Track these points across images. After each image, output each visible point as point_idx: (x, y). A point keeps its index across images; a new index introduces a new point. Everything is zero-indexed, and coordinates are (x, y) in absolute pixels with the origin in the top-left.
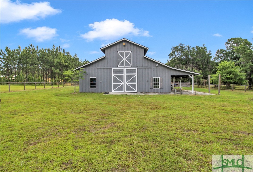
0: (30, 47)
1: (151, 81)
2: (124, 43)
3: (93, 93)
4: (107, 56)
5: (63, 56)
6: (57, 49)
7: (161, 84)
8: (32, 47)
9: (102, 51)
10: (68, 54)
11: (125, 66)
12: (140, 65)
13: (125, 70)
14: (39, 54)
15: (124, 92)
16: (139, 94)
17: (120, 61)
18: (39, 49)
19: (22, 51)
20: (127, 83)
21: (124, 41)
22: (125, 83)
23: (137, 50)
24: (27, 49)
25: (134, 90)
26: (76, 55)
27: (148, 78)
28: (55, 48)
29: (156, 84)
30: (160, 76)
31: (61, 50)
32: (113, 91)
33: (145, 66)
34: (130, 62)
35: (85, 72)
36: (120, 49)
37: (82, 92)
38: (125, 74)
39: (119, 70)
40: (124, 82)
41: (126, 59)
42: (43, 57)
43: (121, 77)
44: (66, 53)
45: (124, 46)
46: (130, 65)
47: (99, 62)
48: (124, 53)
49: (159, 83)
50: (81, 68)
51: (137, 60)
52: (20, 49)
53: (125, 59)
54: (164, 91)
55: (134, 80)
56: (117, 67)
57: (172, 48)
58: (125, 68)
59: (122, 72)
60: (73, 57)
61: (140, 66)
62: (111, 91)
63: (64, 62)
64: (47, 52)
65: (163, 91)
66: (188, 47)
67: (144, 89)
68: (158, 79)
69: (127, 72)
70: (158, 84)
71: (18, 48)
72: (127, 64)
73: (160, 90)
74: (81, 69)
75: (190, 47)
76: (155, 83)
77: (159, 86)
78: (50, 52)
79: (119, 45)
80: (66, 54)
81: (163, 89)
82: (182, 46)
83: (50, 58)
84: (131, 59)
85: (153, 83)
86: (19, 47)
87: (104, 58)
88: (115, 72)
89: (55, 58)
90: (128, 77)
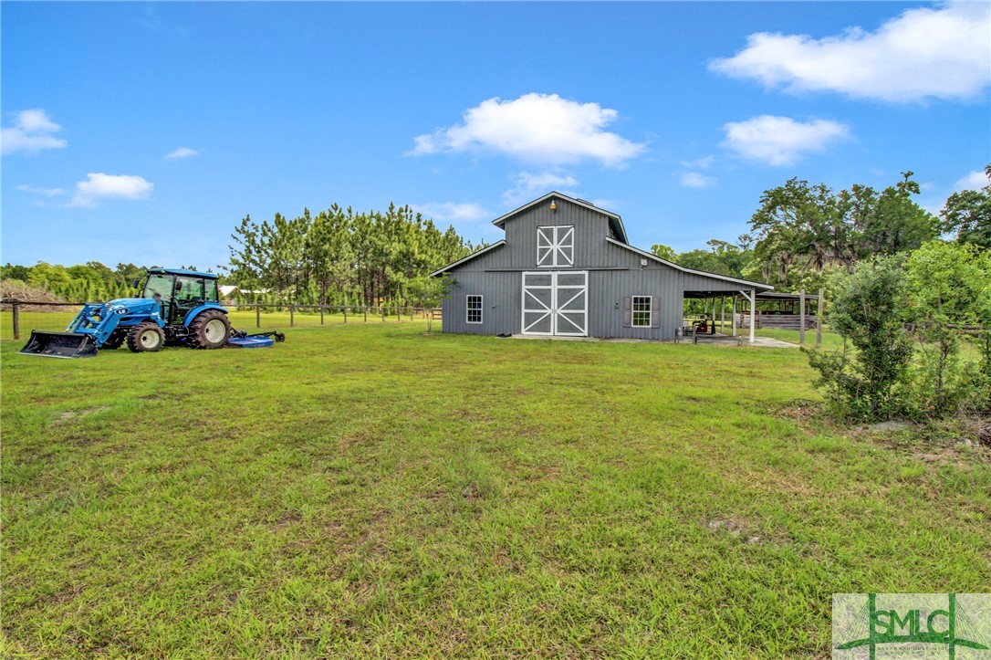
0: (333, 211)
1: (627, 305)
2: (553, 205)
3: (474, 334)
4: (509, 241)
5: (414, 235)
6: (399, 214)
7: (656, 314)
8: (338, 211)
9: (499, 226)
10: (429, 228)
11: (555, 264)
12: (597, 261)
13: (556, 276)
14: (354, 230)
15: (551, 333)
16: (591, 339)
17: (543, 252)
18: (354, 215)
19: (313, 222)
20: (560, 311)
21: (554, 198)
22: (554, 311)
23: (590, 220)
24: (325, 217)
25: (578, 331)
26: (451, 230)
27: (618, 299)
28: (396, 210)
29: (641, 315)
30: (653, 291)
31: (411, 216)
32: (523, 330)
33: (610, 265)
34: (569, 255)
35: (455, 283)
36: (543, 219)
37: (449, 331)
38: (554, 287)
39: (538, 277)
40: (552, 307)
41: (559, 247)
42: (364, 238)
43: (545, 296)
44: (424, 224)
45: (555, 211)
46: (569, 263)
47: (490, 256)
48: (555, 229)
49: (650, 312)
50: (445, 271)
51: (589, 247)
52: (308, 218)
53: (555, 247)
54: (663, 335)
55: (578, 304)
56: (535, 268)
57: (763, 195)
58: (555, 270)
59: (548, 280)
60: (443, 235)
61: (597, 265)
62: (519, 332)
63: (416, 250)
64: (374, 221)
65: (661, 333)
66: (823, 190)
67: (606, 326)
68: (648, 300)
69: (562, 280)
70: (648, 315)
71: (303, 216)
72: (561, 260)
73: (650, 331)
74: (444, 273)
75: (828, 191)
76: (638, 311)
77: (648, 321)
78: (383, 224)
79: (541, 209)
80: (424, 228)
81: (661, 330)
82: (797, 186)
83: (381, 241)
84: (572, 246)
85: (633, 311)
86: (307, 213)
87: (503, 244)
88: (530, 281)
89: (394, 241)
90: (563, 295)
